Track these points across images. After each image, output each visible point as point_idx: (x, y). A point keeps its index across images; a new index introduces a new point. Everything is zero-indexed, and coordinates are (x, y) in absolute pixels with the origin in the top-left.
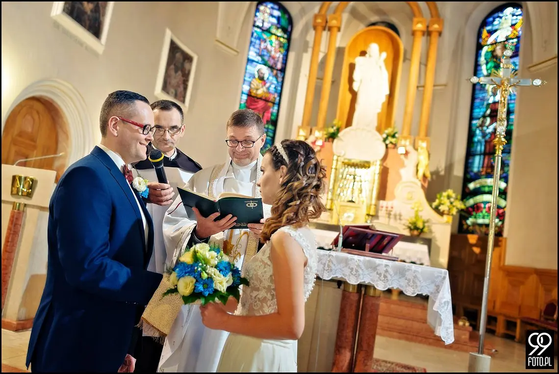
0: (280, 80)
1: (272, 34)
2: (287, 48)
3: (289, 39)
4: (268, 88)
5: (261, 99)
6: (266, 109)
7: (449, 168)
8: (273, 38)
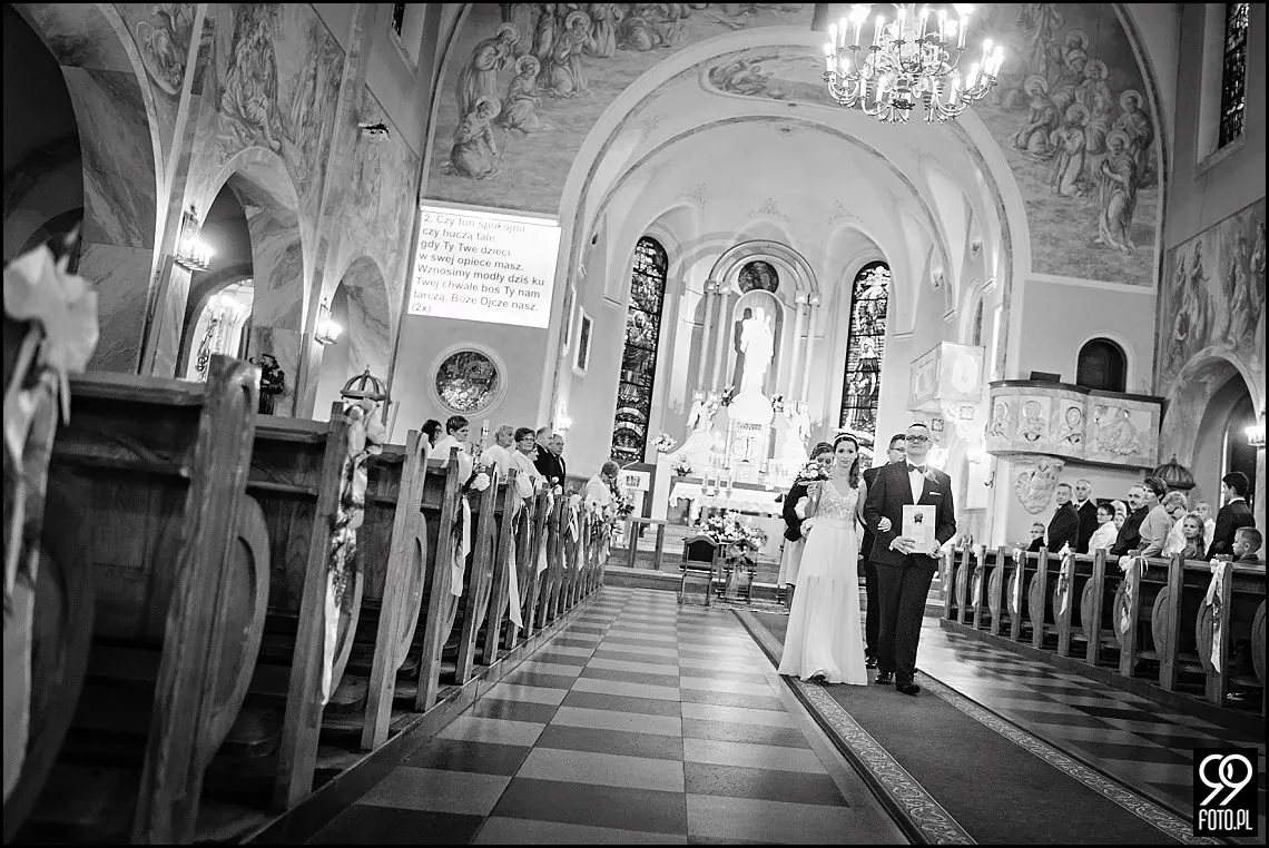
0: (656, 324)
1: (649, 276)
2: (662, 289)
3: (664, 279)
4: (645, 335)
5: (638, 347)
6: (643, 358)
7: (826, 420)
8: (650, 279)
